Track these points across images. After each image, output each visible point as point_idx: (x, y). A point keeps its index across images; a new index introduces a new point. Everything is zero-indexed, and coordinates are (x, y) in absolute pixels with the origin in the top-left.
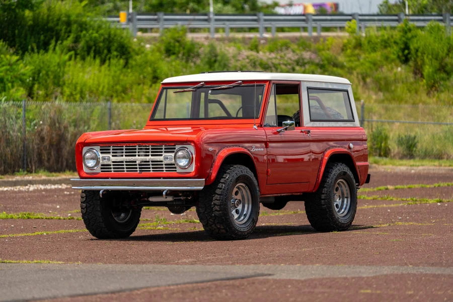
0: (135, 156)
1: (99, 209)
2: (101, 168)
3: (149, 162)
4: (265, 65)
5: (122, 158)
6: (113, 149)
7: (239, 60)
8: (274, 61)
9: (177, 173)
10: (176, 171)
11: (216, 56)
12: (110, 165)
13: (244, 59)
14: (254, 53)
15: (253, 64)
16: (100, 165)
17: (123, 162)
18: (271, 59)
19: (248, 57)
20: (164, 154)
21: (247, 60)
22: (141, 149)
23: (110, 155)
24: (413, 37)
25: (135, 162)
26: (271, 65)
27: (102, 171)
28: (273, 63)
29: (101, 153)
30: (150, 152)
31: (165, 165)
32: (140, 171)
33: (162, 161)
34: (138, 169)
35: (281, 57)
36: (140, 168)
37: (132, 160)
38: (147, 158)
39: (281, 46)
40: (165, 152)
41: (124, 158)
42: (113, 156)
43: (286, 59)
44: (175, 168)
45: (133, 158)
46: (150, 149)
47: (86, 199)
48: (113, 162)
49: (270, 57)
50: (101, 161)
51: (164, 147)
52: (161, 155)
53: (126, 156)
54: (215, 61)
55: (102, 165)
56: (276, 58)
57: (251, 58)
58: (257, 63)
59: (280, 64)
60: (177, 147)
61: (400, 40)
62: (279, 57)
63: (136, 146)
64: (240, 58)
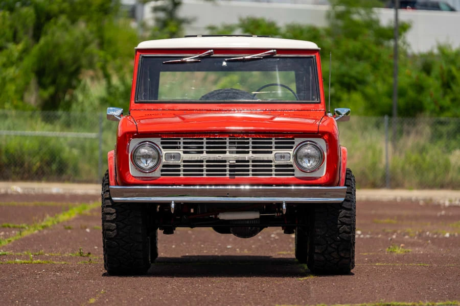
0: (225, 152)
1: (140, 232)
2: (162, 171)
3: (248, 161)
5: (201, 155)
6: (184, 143)
9: (297, 178)
10: (293, 175)
12: (179, 166)
16: (161, 165)
17: (202, 161)
20: (275, 151)
22: (234, 143)
23: (181, 151)
25: (225, 161)
27: (162, 175)
29: (164, 148)
30: (251, 147)
31: (276, 166)
32: (230, 175)
33: (271, 161)
34: (228, 173)
36: (230, 171)
37: (220, 159)
38: (246, 157)
40: (276, 148)
41: (205, 156)
42: (185, 152)
44: (293, 171)
45: (222, 155)
46: (251, 143)
47: (117, 216)
48: (184, 161)
50: (164, 160)
51: (273, 140)
52: (271, 152)
53: (207, 152)
55: (164, 166)
60: (298, 141)
63: (226, 139)
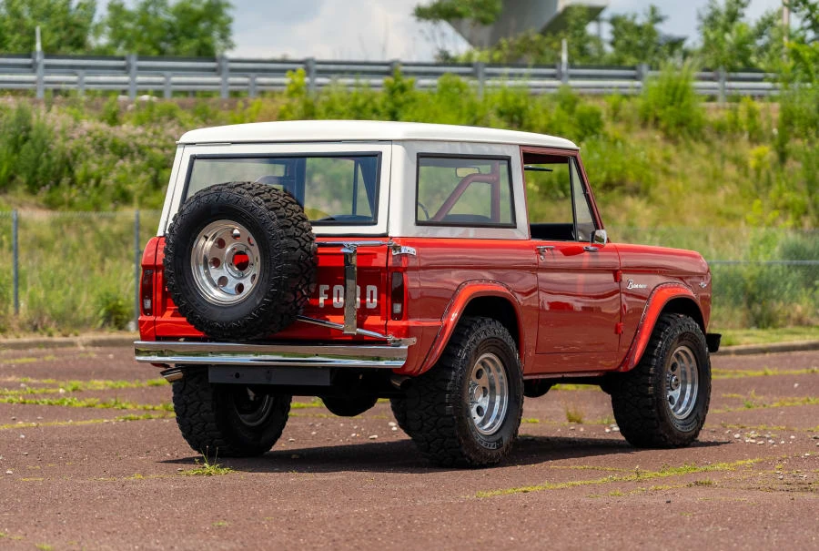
4: (122, 147)
7: (72, 138)
8: (139, 141)
11: (29, 129)
13: (81, 136)
14: (104, 126)
15: (98, 146)
18: (135, 137)
19: (90, 133)
21: (89, 139)
24: (407, 102)
26: (135, 149)
28: (136, 145)
35: (155, 133)
39: (162, 114)
43: (163, 137)
49: (134, 133)
54: (26, 139)
56: (142, 135)
57: (97, 134)
58: (106, 144)
59: (150, 147)
61: (384, 106)
62: (150, 134)
64: (75, 135)
